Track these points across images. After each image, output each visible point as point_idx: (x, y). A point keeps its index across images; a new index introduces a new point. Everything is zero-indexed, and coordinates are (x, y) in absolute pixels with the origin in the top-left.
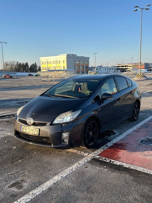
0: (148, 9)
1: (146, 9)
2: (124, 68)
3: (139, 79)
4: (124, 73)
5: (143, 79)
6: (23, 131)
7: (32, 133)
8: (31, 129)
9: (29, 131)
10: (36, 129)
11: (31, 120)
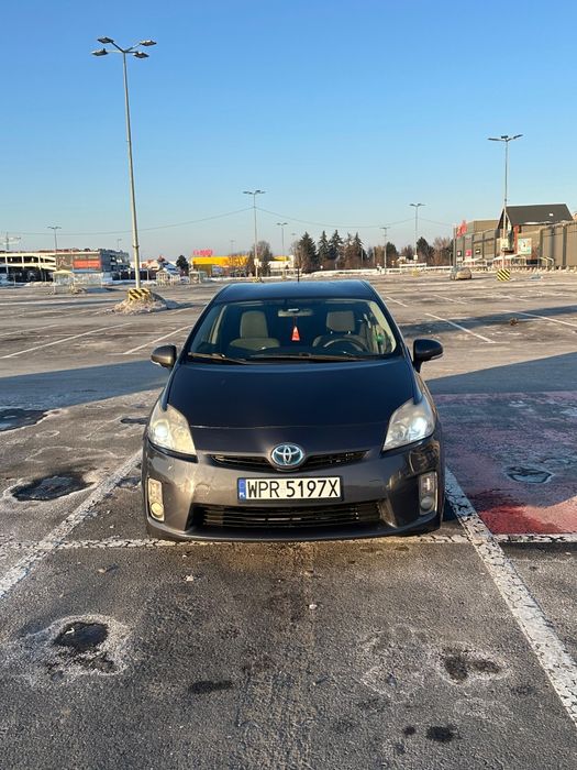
0: (144, 55)
1: (138, 55)
2: (23, 265)
3: (142, 308)
4: (28, 284)
5: (154, 305)
6: (258, 497)
7: (305, 496)
8: (301, 484)
9: (290, 492)
10: (327, 479)
11: (293, 450)
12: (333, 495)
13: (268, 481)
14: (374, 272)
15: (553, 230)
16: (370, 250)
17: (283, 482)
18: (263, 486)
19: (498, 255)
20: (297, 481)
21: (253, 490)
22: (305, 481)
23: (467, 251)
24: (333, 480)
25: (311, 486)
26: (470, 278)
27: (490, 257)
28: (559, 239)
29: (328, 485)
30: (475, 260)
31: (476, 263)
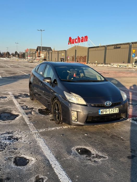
6: (103, 114)
7: (112, 113)
8: (111, 110)
9: (109, 112)
10: (116, 109)
11: (109, 102)
12: (117, 112)
13: (105, 110)
14: (5, 59)
15: (49, 53)
16: (3, 53)
17: (108, 110)
18: (104, 111)
19: (36, 57)
20: (111, 109)
21: (102, 112)
22: (112, 109)
23: (29, 56)
24: (117, 109)
25: (113, 110)
26: (33, 62)
27: (34, 58)
28: (50, 55)
29: (116, 110)
30: (31, 58)
31: (31, 59)
